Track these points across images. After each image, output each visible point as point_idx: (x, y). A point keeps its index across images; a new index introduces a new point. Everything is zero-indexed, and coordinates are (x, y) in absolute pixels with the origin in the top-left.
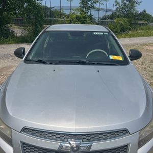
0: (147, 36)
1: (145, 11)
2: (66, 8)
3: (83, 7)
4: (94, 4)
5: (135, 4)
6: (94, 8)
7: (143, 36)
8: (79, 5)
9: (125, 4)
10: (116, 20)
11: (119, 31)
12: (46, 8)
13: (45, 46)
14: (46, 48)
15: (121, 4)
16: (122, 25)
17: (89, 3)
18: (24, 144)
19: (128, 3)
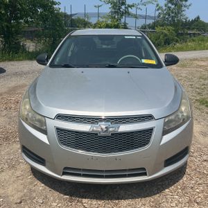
0: (200, 50)
1: (198, 18)
2: (93, 15)
3: (115, 12)
4: (129, 9)
5: (183, 8)
6: (129, 14)
7: (195, 50)
8: (110, 10)
9: (170, 8)
10: (158, 29)
11: (163, 43)
12: (65, 15)
13: (69, 55)
14: (70, 57)
15: (164, 8)
16: (166, 35)
17: (123, 7)
18: (58, 129)
19: (173, 7)
